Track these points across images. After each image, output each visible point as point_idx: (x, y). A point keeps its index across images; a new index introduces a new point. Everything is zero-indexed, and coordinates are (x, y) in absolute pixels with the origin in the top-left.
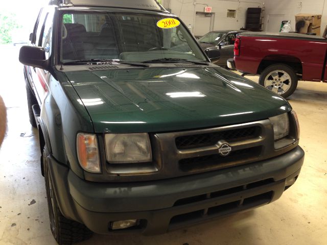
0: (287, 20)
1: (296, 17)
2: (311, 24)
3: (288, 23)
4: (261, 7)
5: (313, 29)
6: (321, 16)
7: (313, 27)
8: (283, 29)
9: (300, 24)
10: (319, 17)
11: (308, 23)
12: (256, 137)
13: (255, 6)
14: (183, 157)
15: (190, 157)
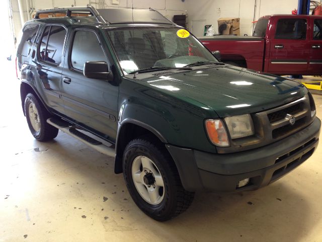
0: (210, 24)
1: (219, 22)
2: (232, 27)
3: (211, 27)
4: (185, 14)
5: (234, 31)
6: (239, 19)
7: (234, 29)
8: (208, 32)
9: (222, 27)
10: (238, 20)
11: (229, 25)
12: (302, 110)
13: (180, 13)
14: (275, 128)
15: (277, 127)
